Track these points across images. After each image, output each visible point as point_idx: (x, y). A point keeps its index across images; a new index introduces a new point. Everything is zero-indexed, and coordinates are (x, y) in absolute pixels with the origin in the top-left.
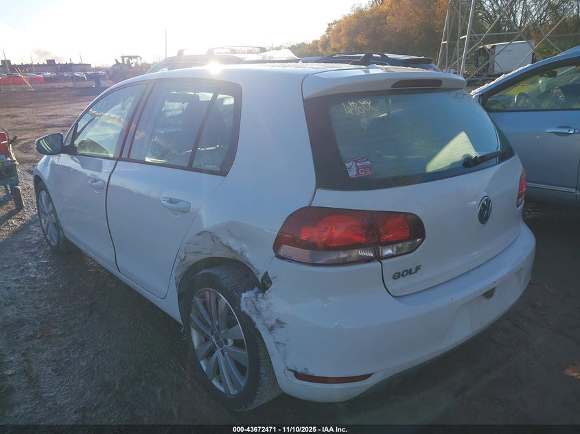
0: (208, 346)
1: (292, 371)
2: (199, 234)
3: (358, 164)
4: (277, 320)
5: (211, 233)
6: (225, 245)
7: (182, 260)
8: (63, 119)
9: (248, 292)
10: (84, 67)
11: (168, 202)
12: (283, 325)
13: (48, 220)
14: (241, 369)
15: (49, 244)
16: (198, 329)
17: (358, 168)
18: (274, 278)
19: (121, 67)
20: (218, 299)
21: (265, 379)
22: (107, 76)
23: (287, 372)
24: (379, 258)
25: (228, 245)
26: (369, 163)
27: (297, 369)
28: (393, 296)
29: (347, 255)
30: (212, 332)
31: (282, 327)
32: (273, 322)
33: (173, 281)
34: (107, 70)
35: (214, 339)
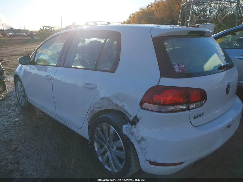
0: (103, 150)
1: (148, 161)
2: (102, 99)
3: (179, 67)
4: (142, 138)
5: (107, 98)
6: (114, 104)
7: (92, 111)
8: (19, 52)
9: (126, 125)
10: (26, 31)
11: (85, 84)
12: (145, 140)
13: (20, 94)
14: (121, 160)
15: (20, 105)
16: (98, 142)
17: (179, 68)
18: (141, 118)
19: (43, 31)
20: (109, 128)
21: (133, 165)
22: (37, 35)
23: (146, 161)
24: (188, 109)
25: (116, 103)
26: (184, 66)
27: (151, 160)
28: (194, 127)
29: (174, 108)
30: (105, 144)
31: (144, 141)
32: (140, 139)
33: (86, 121)
34: (36, 32)
35: (106, 147)
